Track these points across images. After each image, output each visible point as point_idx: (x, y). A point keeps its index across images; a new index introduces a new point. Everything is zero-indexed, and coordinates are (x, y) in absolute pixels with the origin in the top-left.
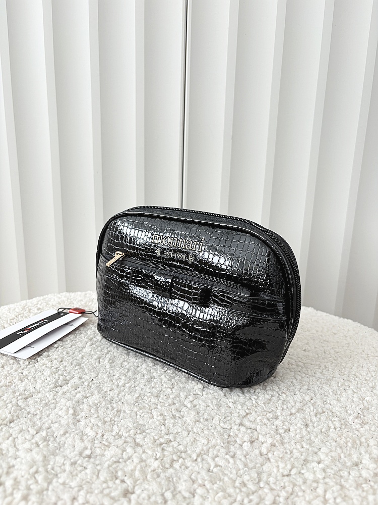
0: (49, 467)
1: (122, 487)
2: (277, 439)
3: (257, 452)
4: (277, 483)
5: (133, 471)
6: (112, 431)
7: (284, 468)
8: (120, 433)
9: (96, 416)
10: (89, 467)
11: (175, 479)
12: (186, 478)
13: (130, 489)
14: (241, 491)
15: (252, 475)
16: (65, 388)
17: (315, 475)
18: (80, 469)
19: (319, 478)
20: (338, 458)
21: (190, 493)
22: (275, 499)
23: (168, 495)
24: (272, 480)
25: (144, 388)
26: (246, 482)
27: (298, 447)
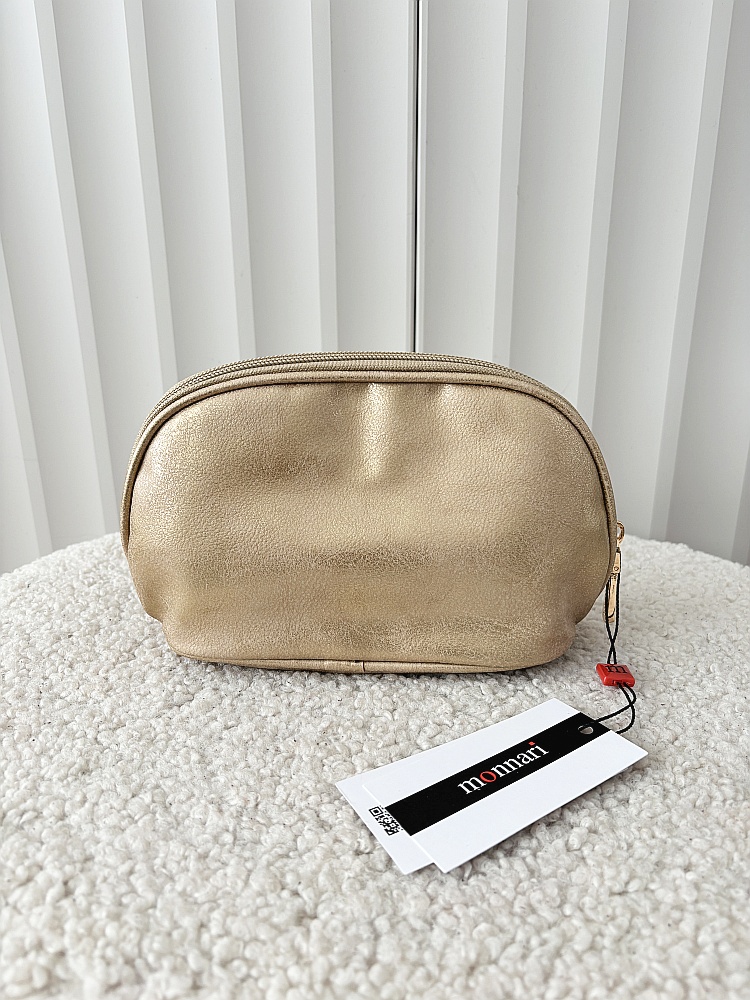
0: (158, 862)
1: (293, 905)
2: (601, 819)
4: (600, 908)
5: (315, 873)
6: (274, 796)
7: (613, 878)
8: (290, 800)
9: (242, 764)
10: (232, 862)
11: (395, 893)
13: (308, 910)
14: (524, 922)
15: (549, 891)
16: (186, 710)
17: (678, 895)
18: (214, 865)
19: (685, 901)
20: (726, 861)
21: (426, 921)
22: (593, 941)
23: (382, 923)
24: (588, 901)
25: (340, 710)
26: (536, 905)
27: (645, 836)
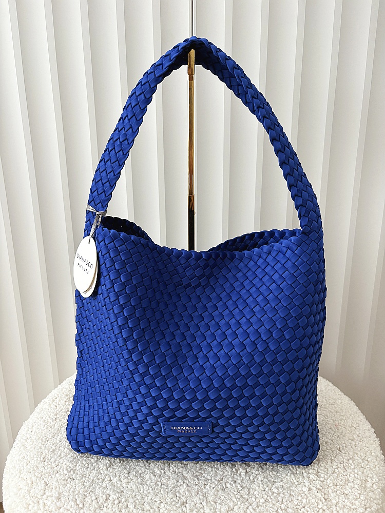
0: (142, 491)
3: (248, 478)
12: (212, 494)
23: (204, 503)
24: (256, 493)
27: (271, 474)
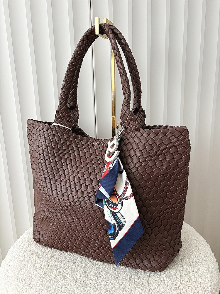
9: (92, 272)
10: (98, 289)
18: (96, 290)
